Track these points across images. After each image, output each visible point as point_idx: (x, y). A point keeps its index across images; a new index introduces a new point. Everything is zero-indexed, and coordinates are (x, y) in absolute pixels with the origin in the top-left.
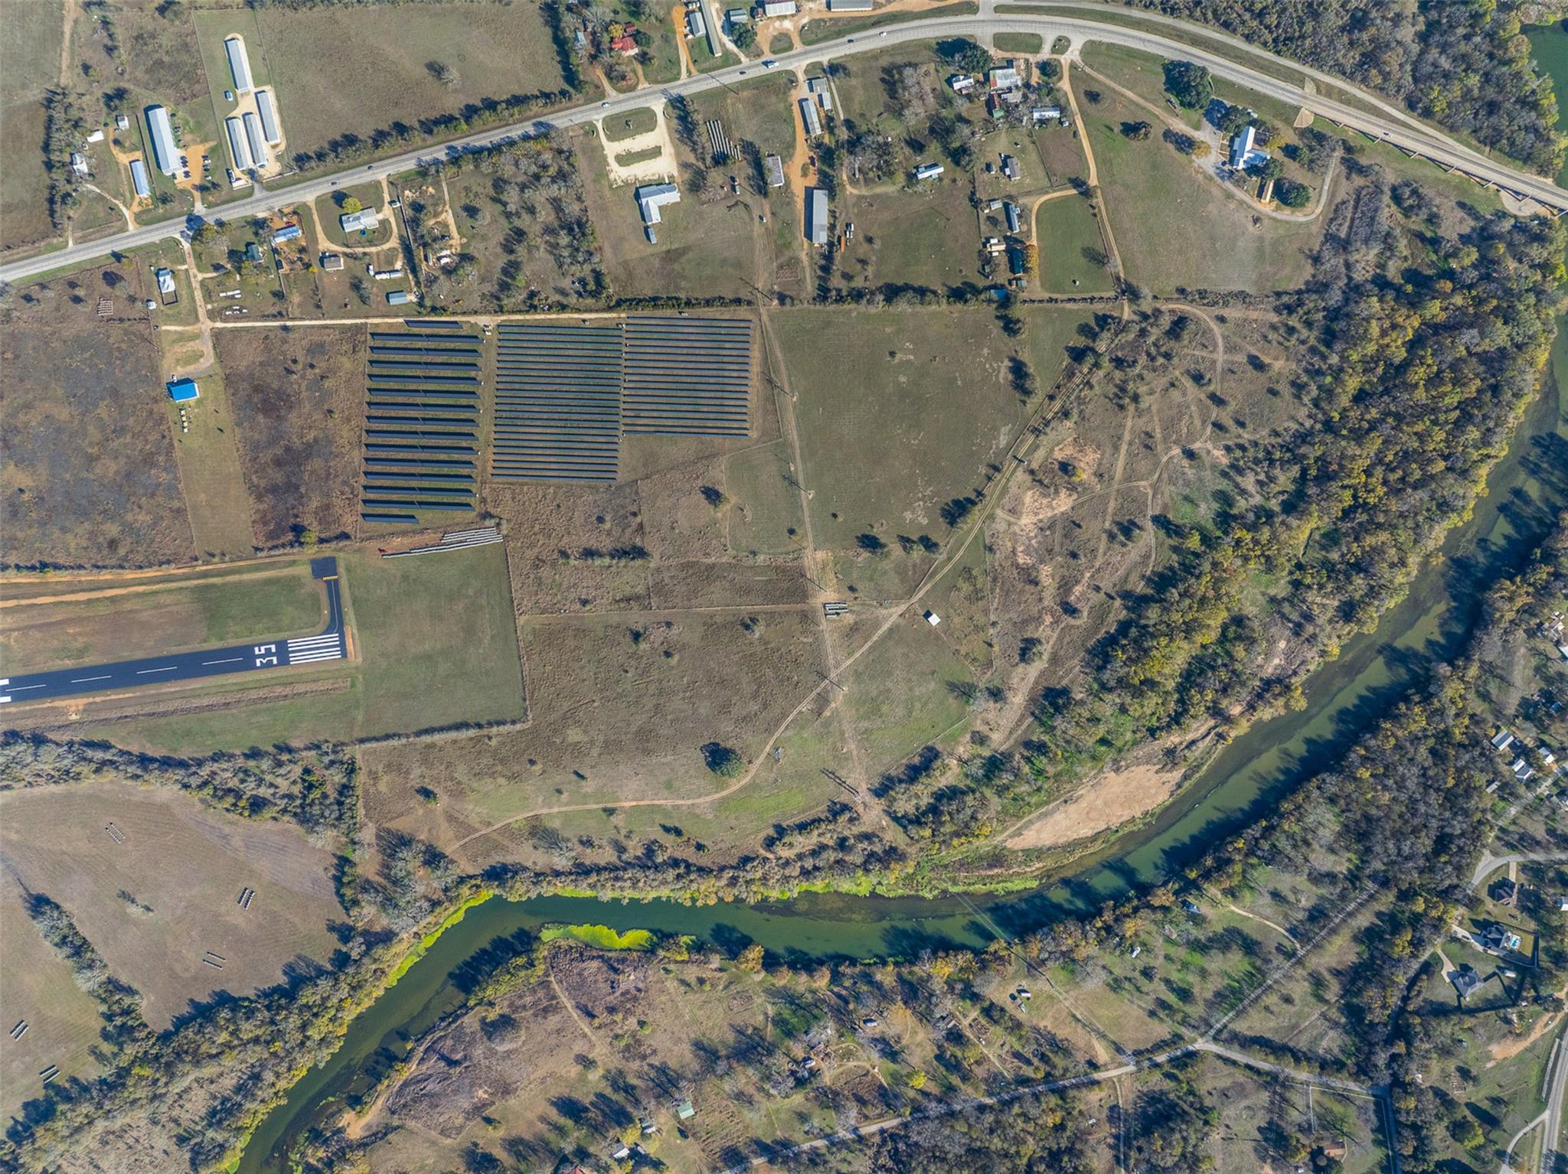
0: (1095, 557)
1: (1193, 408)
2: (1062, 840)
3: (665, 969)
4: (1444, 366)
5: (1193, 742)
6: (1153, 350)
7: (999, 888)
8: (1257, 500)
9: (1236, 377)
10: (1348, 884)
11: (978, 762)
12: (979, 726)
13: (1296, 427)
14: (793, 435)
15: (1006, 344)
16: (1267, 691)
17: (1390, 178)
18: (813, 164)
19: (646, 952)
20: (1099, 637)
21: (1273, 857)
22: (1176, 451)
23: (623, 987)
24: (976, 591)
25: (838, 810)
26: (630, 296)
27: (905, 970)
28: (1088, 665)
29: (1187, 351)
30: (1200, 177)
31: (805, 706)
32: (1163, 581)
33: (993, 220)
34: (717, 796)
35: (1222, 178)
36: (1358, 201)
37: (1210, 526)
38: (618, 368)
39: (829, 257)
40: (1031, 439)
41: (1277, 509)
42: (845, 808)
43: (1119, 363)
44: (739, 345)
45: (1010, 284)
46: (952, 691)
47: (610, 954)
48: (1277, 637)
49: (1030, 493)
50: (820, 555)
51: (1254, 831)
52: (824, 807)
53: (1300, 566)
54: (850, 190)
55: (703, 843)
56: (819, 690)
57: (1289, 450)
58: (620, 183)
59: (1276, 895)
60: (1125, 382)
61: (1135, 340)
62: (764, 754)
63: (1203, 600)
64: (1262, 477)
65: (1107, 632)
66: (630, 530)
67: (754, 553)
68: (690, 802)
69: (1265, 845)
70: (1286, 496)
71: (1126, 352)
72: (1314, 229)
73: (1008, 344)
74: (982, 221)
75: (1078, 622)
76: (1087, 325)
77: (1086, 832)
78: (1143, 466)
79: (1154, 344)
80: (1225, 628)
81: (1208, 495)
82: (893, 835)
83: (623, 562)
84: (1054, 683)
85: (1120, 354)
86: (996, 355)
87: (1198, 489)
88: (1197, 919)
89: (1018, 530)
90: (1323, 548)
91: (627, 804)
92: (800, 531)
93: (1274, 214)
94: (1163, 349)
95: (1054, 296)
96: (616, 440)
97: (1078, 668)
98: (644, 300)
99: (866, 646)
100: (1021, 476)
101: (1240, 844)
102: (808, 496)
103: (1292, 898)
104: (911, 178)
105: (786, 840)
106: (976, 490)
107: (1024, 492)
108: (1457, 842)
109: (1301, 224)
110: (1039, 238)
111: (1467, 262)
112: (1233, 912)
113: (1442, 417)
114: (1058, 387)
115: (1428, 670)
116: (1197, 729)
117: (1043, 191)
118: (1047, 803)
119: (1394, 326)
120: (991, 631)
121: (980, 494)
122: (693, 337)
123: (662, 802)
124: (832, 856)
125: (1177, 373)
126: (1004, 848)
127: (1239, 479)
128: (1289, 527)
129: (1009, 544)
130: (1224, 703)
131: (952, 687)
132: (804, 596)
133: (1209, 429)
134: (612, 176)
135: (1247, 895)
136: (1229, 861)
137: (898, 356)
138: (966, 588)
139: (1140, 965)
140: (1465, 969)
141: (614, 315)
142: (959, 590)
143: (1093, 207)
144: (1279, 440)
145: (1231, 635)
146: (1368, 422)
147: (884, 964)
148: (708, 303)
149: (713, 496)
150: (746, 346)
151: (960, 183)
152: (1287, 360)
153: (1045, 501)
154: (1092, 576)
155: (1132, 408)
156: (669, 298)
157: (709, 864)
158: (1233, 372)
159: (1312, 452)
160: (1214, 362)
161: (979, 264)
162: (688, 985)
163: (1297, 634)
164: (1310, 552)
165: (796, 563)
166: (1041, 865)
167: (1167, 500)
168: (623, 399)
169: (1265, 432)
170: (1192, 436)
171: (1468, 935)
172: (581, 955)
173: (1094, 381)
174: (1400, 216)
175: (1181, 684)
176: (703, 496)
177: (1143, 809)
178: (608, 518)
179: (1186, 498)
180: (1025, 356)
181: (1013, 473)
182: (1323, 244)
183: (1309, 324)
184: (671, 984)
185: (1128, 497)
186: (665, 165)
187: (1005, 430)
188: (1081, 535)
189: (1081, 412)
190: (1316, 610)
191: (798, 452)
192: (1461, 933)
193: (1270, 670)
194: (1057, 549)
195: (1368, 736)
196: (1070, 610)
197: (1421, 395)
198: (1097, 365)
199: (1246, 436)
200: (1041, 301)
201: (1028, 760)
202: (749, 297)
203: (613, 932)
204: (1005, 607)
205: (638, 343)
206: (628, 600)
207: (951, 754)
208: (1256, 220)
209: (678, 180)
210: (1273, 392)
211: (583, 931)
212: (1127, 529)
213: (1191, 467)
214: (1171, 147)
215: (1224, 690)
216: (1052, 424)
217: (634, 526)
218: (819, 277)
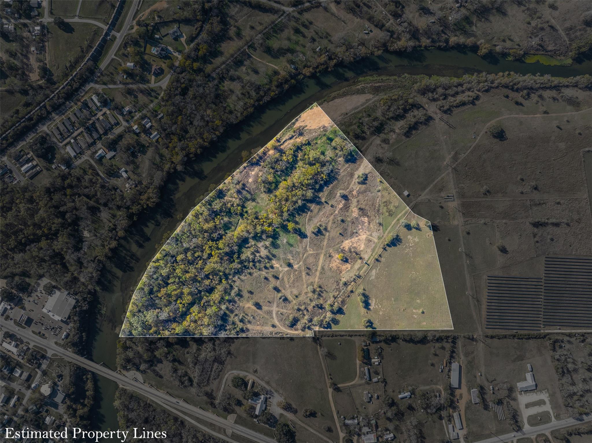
0: (333, 220)
1: (287, 286)
2: (348, 97)
3: (520, 46)
4: (174, 303)
5: (291, 138)
6: (305, 312)
7: (375, 77)
8: (260, 245)
9: (267, 300)
10: (225, 76)
11: (386, 131)
12: (386, 146)
13: (241, 277)
14: (467, 277)
15: (372, 316)
16: (258, 160)
17: (193, 390)
18: (458, 400)
19: (527, 54)
20: (332, 185)
21: (258, 88)
22: (296, 267)
23: (537, 39)
24: (386, 206)
25: (448, 111)
26: (539, 340)
27: (417, 43)
28: (337, 173)
29: (289, 312)
30: (281, 392)
31: (462, 156)
32: (303, 209)
33: (377, 373)
34: (500, 118)
35: (271, 391)
36: (209, 379)
37: (281, 233)
38: (545, 307)
39: (452, 357)
40: (361, 273)
41: (251, 240)
42: (445, 112)
43: (321, 307)
44: (491, 317)
45: (369, 344)
46: (398, 162)
47: (543, 53)
48: (253, 184)
49: (362, 249)
50: (456, 223)
51: (266, 99)
52: (454, 112)
53: (242, 215)
54: (441, 387)
55: (506, 99)
56: (457, 163)
57: (245, 266)
58: (544, 391)
59: (256, 72)
60: (318, 298)
61: (313, 317)
62: (480, 135)
63: (287, 200)
64: (258, 255)
65: (328, 187)
66: (539, 235)
67: (485, 224)
68: (512, 116)
69: (262, 93)
70: (247, 246)
71: (318, 311)
72: (229, 367)
73: (371, 316)
74: (381, 373)
75: (341, 191)
76: (335, 324)
77: (337, 101)
78: (311, 260)
79: (304, 315)
80: (276, 188)
81: (282, 247)
82: (422, 100)
83: (543, 220)
84: (352, 165)
85: (321, 311)
86: (376, 311)
87: (286, 249)
88: (291, 62)
89: (367, 232)
90: (230, 223)
91: (538, 115)
92: (465, 233)
93: (247, 374)
94: (301, 313)
95: (349, 338)
96: (546, 275)
97: (341, 171)
98: (532, 338)
99: (435, 182)
100: (366, 257)
101: (272, 94)
102: (461, 249)
103: (249, 71)
104: (413, 393)
105: (471, 99)
106: (386, 250)
107: (364, 249)
108: (178, 92)
109: (235, 369)
110: (356, 364)
111: (161, 351)
112: (275, 65)
113: (177, 280)
114: (349, 296)
115: (185, 168)
116: (289, 144)
117: (354, 386)
118: (355, 113)
119: (195, 322)
120: (380, 188)
121: (385, 249)
122: (512, 321)
123: (524, 116)
124: (450, 92)
125: (294, 302)
126: (374, 94)
127: (268, 254)
128: (248, 232)
129: (371, 226)
130: (277, 155)
131: (398, 164)
132: (463, 205)
133: (280, 277)
134: (547, 395)
135: (270, 72)
136: (277, 87)
137: (421, 311)
138: (391, 207)
139: (316, 43)
140: (176, 39)
141: (546, 331)
142: (394, 206)
143: (331, 379)
144: (249, 271)
145: (273, 185)
146: (209, 278)
147: (426, 47)
148: (505, 337)
149: (503, 250)
150: (488, 317)
151: (391, 390)
152: (244, 307)
153: (355, 245)
154: (334, 212)
155: (315, 286)
156: (522, 339)
157: (503, 89)
158: (269, 302)
159: (236, 265)
160: (277, 306)
161: (383, 353)
162: (509, 39)
163: (244, 185)
164: (236, 221)
165: (467, 219)
166: (357, 87)
167: (300, 245)
168: (542, 294)
169: (255, 274)
170: (288, 273)
171: (173, 53)
172: (555, 53)
173: (332, 299)
174: (189, 372)
175: (295, 164)
176: (508, 250)
177: (313, 110)
178: (549, 240)
179: (291, 245)
180: (363, 311)
181: (370, 257)
182: (225, 360)
183: (234, 323)
184: (517, 39)
185: (318, 246)
186: (523, 399)
187: (373, 277)
188: (339, 230)
189: (338, 285)
190: (235, 195)
191: (466, 268)
192: (176, 54)
193: (256, 169)
194: (350, 224)
195: (215, 139)
196: (345, 197)
197: (186, 290)
198: (332, 306)
199: (264, 273)
200: (356, 335)
201: (363, 132)
202: (487, 339)
203: (541, 62)
204: (374, 199)
205: (536, 319)
206: (540, 204)
207: (398, 134)
208: (256, 371)
209: (518, 393)
210: (251, 293)
211: (554, 62)
212: (319, 232)
213: (289, 260)
214: (294, 406)
215: (277, 161)
216: (352, 279)
217: (537, 237)
218: (455, 348)
